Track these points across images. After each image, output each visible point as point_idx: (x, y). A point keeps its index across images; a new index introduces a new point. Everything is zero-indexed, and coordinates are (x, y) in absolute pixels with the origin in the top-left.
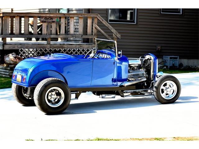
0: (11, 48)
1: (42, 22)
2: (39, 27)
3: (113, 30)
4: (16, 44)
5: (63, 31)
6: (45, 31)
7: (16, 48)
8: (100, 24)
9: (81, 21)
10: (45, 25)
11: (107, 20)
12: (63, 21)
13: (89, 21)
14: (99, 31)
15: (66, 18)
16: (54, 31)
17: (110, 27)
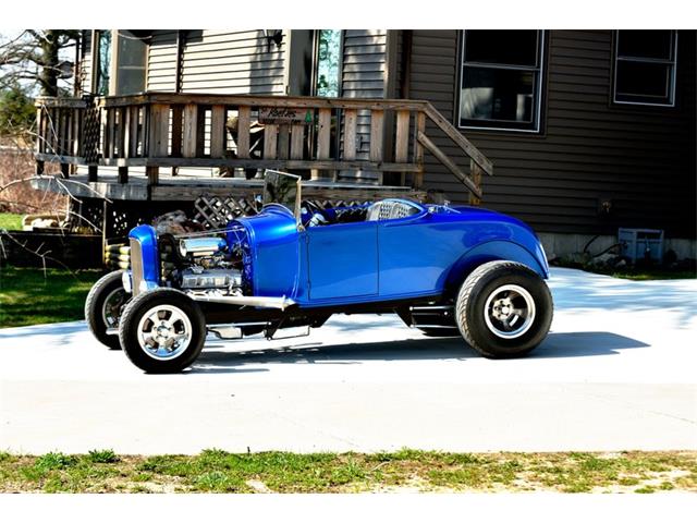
0: (172, 195)
1: (265, 122)
2: (254, 137)
3: (472, 151)
4: (185, 185)
5: (323, 149)
6: (270, 148)
7: (186, 196)
8: (432, 130)
9: (378, 123)
10: (271, 132)
11: (453, 120)
12: (325, 119)
13: (402, 123)
14: (428, 153)
15: (333, 112)
16: (297, 149)
17: (463, 141)
